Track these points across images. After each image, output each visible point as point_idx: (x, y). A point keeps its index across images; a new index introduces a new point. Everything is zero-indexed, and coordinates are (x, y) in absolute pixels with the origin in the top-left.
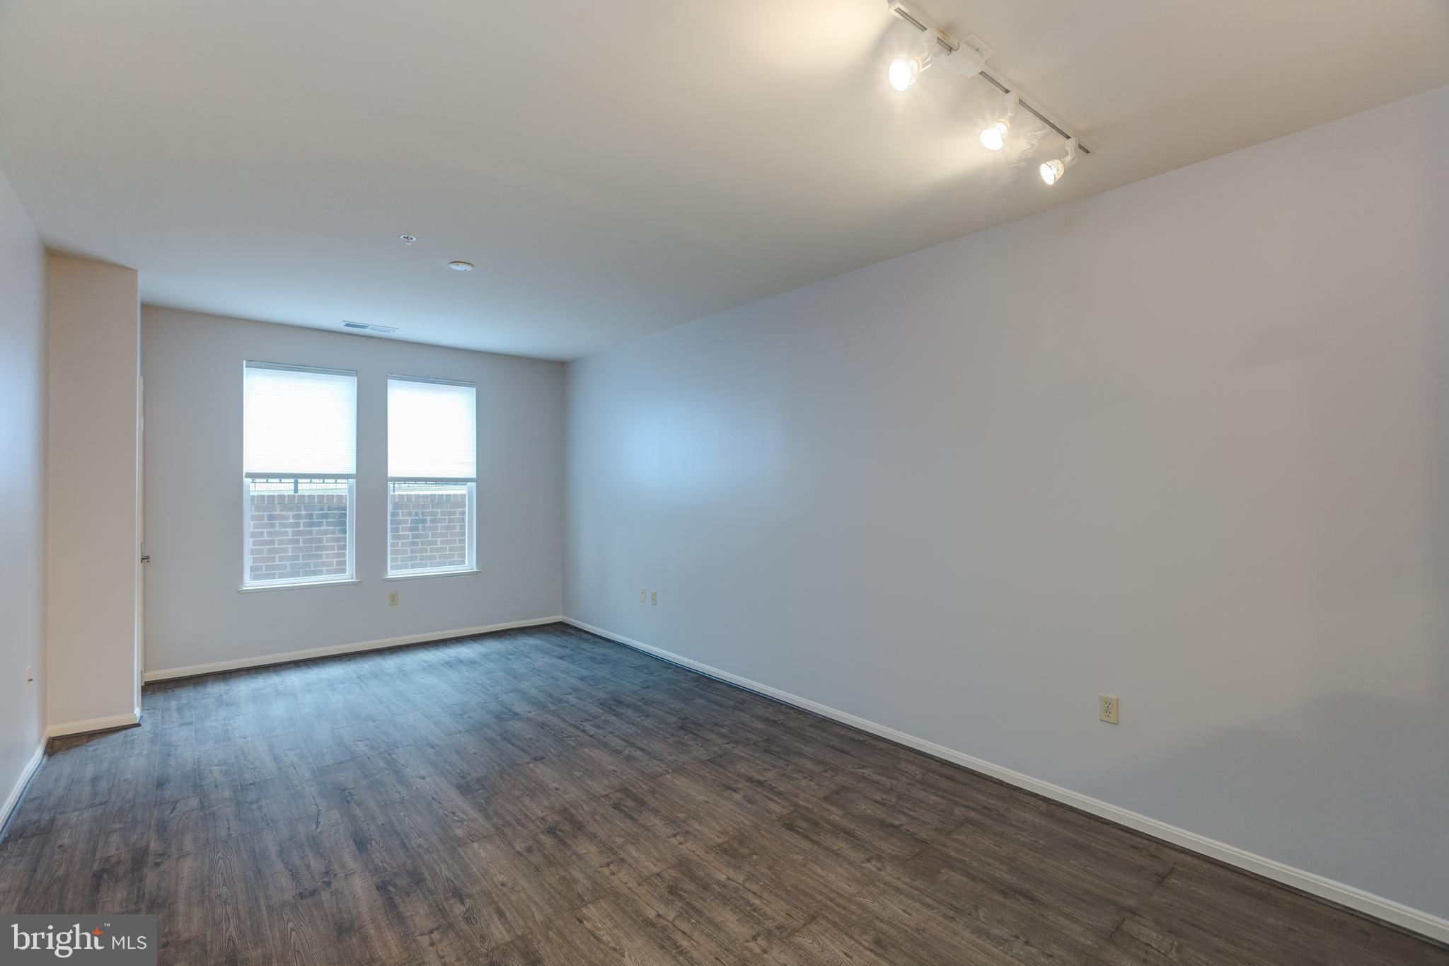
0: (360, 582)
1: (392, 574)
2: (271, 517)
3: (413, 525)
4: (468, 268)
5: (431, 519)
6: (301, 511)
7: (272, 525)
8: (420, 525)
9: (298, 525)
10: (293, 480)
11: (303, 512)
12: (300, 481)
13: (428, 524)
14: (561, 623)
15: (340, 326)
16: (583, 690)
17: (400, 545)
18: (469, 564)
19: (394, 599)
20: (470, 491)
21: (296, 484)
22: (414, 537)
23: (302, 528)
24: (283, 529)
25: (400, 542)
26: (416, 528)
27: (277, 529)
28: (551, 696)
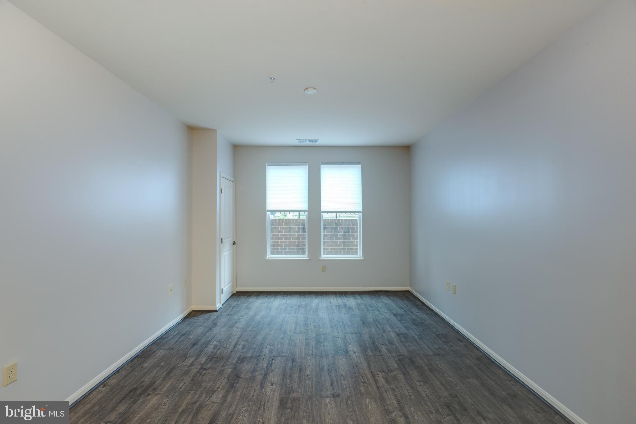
0: (309, 259)
1: (324, 257)
2: (290, 228)
3: (344, 233)
4: (315, 91)
5: (352, 231)
6: (300, 226)
7: (290, 232)
8: (347, 234)
9: (299, 232)
10: (298, 213)
11: (301, 226)
12: (301, 213)
13: (351, 233)
14: (408, 292)
15: (296, 143)
16: (395, 344)
17: (338, 242)
18: (359, 256)
19: (324, 268)
20: (359, 217)
21: (299, 214)
22: (345, 239)
23: (300, 233)
24: (294, 233)
25: (338, 241)
26: (345, 235)
27: (292, 233)
28: (374, 343)
